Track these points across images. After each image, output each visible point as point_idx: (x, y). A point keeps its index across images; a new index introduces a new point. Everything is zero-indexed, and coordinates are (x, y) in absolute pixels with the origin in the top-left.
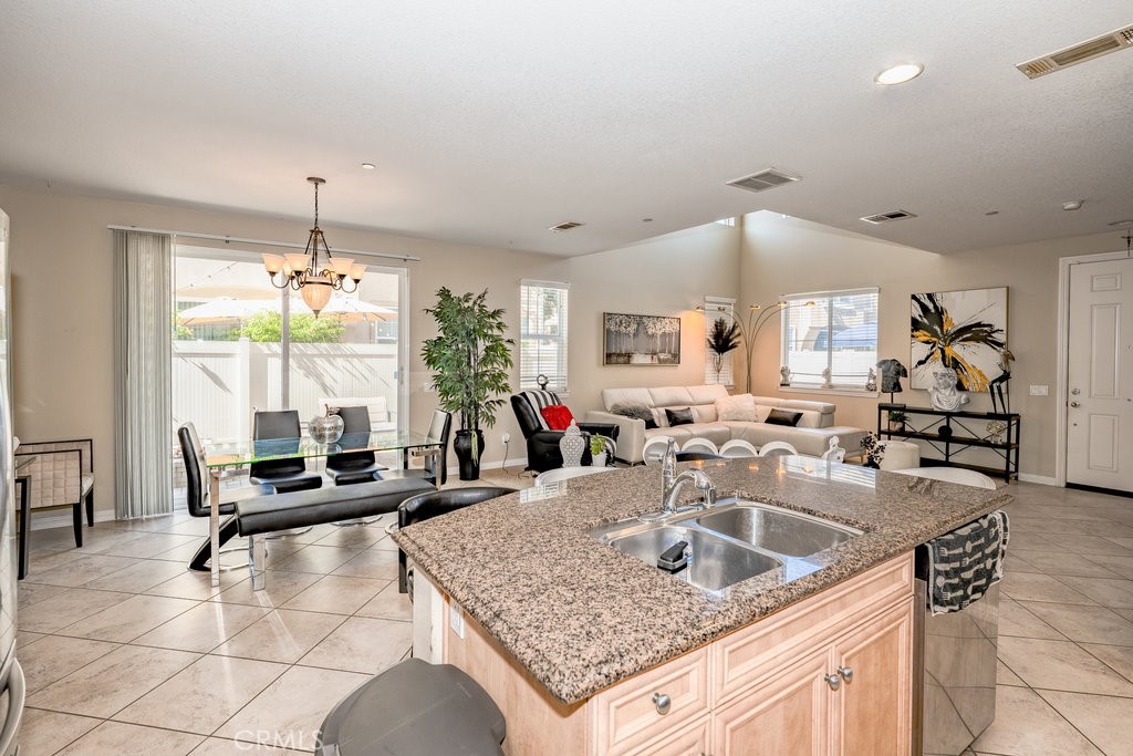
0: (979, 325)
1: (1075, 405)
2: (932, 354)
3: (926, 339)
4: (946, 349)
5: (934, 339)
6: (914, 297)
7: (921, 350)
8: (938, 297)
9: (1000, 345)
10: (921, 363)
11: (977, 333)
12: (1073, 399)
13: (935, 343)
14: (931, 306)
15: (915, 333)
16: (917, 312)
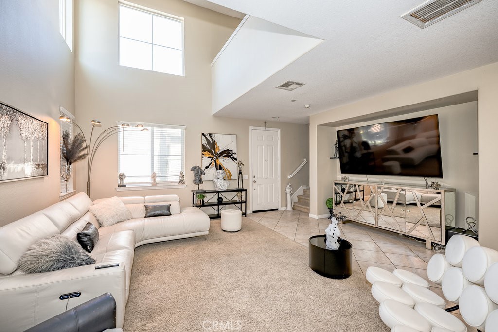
0: (228, 150)
1: (255, 182)
2: (211, 163)
3: (209, 156)
4: (217, 161)
5: (212, 156)
6: (203, 134)
7: (207, 161)
8: (213, 136)
9: (236, 160)
10: (207, 167)
11: (228, 154)
12: (254, 179)
13: (212, 157)
14: (211, 140)
15: (204, 153)
16: (205, 142)
